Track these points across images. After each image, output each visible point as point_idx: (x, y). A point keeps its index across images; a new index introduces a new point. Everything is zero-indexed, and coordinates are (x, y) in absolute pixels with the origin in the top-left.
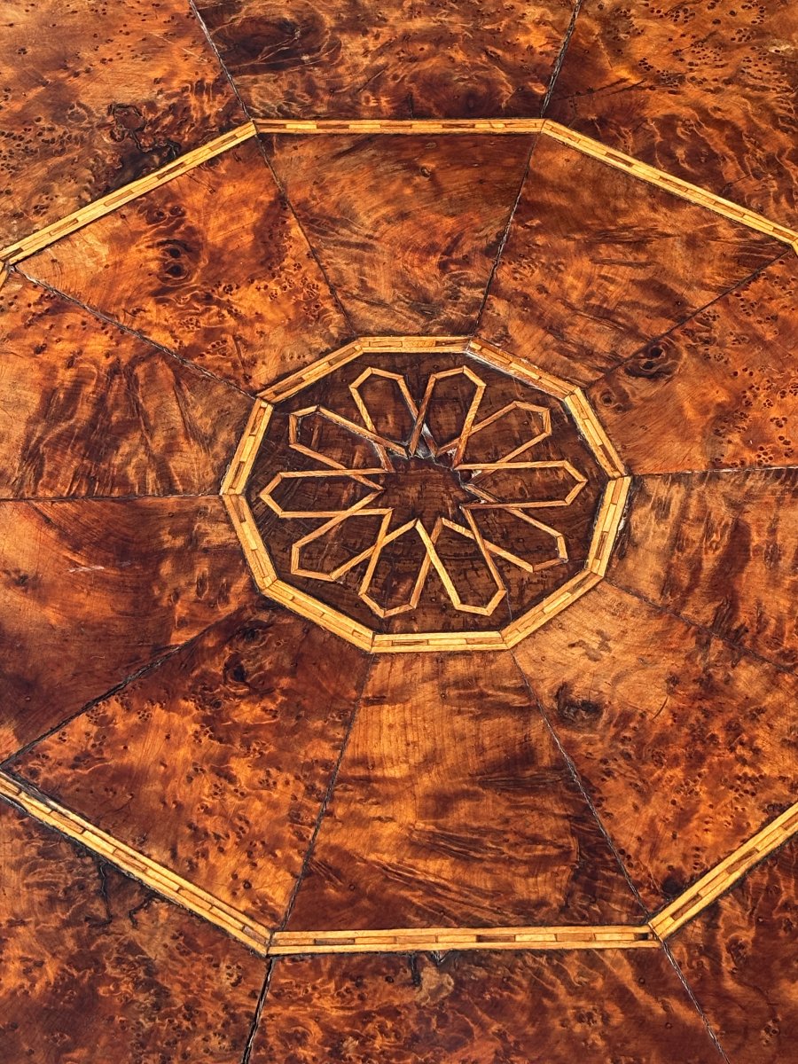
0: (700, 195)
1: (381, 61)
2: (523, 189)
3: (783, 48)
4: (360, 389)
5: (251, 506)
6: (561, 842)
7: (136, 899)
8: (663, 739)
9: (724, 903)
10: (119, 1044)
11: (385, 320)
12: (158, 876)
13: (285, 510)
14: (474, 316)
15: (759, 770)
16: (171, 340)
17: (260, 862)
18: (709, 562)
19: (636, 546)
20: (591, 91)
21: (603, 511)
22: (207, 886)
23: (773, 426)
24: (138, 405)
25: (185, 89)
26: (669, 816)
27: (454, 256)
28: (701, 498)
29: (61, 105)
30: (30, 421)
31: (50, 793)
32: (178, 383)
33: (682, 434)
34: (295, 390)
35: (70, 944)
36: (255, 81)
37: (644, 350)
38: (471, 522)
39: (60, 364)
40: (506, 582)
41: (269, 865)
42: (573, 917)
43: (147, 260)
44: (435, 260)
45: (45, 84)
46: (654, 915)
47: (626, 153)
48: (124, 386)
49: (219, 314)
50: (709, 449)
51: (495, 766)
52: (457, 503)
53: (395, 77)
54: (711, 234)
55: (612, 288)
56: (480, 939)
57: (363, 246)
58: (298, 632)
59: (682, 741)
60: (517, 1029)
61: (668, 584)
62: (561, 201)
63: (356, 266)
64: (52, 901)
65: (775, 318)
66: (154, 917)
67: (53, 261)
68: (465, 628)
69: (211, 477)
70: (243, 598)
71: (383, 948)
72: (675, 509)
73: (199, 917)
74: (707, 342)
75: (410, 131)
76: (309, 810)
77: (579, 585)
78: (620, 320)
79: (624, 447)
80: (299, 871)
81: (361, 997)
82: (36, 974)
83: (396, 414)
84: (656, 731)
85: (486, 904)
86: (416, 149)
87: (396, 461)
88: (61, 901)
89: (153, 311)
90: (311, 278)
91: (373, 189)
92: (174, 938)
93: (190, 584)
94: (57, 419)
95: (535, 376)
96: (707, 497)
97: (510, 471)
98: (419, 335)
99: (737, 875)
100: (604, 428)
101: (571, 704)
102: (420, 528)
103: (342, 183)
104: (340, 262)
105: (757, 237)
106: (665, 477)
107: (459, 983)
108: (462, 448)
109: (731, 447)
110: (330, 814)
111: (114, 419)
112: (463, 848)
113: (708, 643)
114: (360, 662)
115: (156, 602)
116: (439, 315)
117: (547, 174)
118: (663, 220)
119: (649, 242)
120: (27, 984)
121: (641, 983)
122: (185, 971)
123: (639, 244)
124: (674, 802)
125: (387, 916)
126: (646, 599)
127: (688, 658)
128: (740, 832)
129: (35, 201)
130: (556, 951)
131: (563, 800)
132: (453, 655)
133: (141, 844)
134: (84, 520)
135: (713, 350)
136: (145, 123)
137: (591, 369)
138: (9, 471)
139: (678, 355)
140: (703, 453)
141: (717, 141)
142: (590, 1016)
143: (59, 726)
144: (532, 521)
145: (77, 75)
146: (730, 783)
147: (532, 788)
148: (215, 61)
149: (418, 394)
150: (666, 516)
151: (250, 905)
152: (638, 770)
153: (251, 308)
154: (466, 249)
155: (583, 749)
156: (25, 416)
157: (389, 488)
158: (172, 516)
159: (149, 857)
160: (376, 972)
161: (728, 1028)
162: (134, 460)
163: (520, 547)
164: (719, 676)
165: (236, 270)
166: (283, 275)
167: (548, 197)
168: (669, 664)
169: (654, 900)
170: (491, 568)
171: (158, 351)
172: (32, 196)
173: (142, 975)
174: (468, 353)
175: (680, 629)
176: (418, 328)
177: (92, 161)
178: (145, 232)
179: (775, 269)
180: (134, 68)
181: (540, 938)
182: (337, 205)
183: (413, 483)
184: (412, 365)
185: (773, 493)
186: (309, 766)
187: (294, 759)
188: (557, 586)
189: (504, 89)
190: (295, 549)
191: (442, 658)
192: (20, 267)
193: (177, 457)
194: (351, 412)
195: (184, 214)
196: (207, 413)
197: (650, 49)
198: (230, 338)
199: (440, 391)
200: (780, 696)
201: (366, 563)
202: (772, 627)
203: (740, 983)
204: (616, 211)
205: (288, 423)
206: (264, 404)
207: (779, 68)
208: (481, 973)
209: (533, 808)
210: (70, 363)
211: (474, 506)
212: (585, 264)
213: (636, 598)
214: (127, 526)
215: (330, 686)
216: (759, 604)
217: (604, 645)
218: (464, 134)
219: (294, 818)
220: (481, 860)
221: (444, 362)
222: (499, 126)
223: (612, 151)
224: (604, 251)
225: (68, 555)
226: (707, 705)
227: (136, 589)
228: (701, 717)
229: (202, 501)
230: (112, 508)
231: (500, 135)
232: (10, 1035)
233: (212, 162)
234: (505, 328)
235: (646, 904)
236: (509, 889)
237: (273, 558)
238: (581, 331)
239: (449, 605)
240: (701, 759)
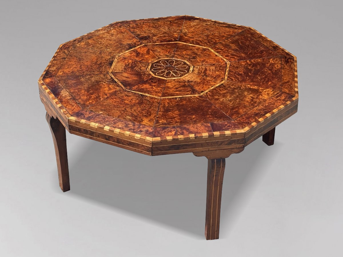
0: (197, 46)
1: (158, 38)
2: (177, 47)
4: (161, 62)
5: (151, 71)
6: (190, 90)
7: (145, 96)
9: (208, 92)
10: (146, 104)
11: (163, 57)
12: (147, 95)
13: (154, 71)
14: (173, 56)
15: (210, 84)
16: (138, 60)
18: (203, 71)
19: (195, 70)
20: (183, 39)
21: (190, 68)
22: (153, 95)
24: (136, 65)
25: (135, 42)
26: (201, 87)
28: (201, 67)
29: (121, 44)
31: (134, 90)
32: (140, 63)
33: (198, 63)
34: (153, 63)
35: (139, 99)
36: (143, 41)
37: (193, 57)
38: (176, 70)
39: (126, 62)
40: (181, 74)
41: (159, 93)
42: (192, 94)
43: (134, 55)
44: (167, 52)
45: (119, 43)
47: (188, 43)
48: (134, 64)
49: (143, 58)
50: (202, 63)
51: (182, 86)
52: (174, 69)
53: (160, 39)
54: (199, 48)
55: (188, 53)
56: (182, 96)
58: (158, 79)
59: (202, 83)
60: (188, 101)
61: (198, 73)
62: (181, 47)
63: (158, 53)
66: (147, 97)
67: (123, 55)
68: (177, 77)
69: (146, 69)
70: (152, 77)
71: (172, 97)
72: (198, 68)
73: (152, 97)
74: (200, 56)
75: (162, 43)
77: (189, 74)
78: (190, 55)
79: (192, 64)
80: (162, 94)
83: (165, 63)
84: (199, 82)
85: (183, 94)
86: (164, 45)
87: (166, 67)
88: (137, 97)
89: (136, 58)
90: (153, 55)
91: (159, 48)
92: (150, 98)
93: (145, 76)
94: (127, 66)
95: (181, 60)
97: (179, 66)
100: (189, 63)
101: (189, 81)
102: (170, 71)
103: (155, 48)
105: (204, 48)
106: (197, 66)
107: (181, 99)
108: (174, 65)
109: (204, 63)
110: (165, 90)
111: (134, 66)
112: (180, 91)
113: (204, 76)
114: (165, 80)
115: (142, 78)
116: (169, 56)
117: (179, 45)
118: (193, 48)
120: (135, 102)
121: (200, 98)
122: (152, 100)
123: (191, 50)
125: (172, 95)
128: (209, 88)
129: (120, 51)
130: (191, 96)
131: (190, 87)
132: (176, 79)
133: (145, 93)
134: (132, 73)
136: (131, 45)
137: (187, 59)
138: (123, 70)
139: (197, 57)
142: (195, 100)
143: (134, 86)
144: (183, 70)
145: (122, 42)
146: (207, 85)
147: (186, 87)
148: (138, 40)
149: (168, 62)
151: (158, 96)
152: (197, 85)
153: (147, 57)
154: (171, 51)
155: (191, 84)
156: (124, 66)
158: (142, 72)
160: (172, 99)
161: (209, 99)
162: (137, 68)
163: (181, 71)
164: (205, 78)
165: (145, 55)
166: (150, 55)
168: (199, 78)
170: (179, 73)
173: (147, 101)
174: (173, 59)
175: (200, 76)
176: (167, 57)
177: (126, 48)
178: (133, 52)
179: (207, 50)
180: (129, 41)
181: (189, 96)
183: (169, 68)
184: (167, 60)
186: (162, 87)
187: (160, 87)
188: (186, 74)
189: (173, 39)
190: (156, 73)
191: (174, 79)
192: (120, 56)
193: (141, 68)
194: (160, 64)
195: (138, 51)
196: (144, 65)
198: (145, 59)
199: (170, 62)
200: (212, 79)
201: (165, 74)
202: (210, 75)
203: (210, 97)
204: (188, 48)
205: (153, 65)
206: (150, 64)
208: (183, 98)
212: (185, 52)
213: (195, 74)
214: (137, 73)
215: (163, 82)
216: (209, 73)
217: (192, 77)
218: (169, 43)
219: (161, 90)
220: (182, 92)
221: (170, 60)
222: (173, 42)
224: (187, 51)
225: (131, 75)
227: (139, 77)
228: (204, 81)
229: (145, 71)
230: (135, 72)
232: (135, 105)
233: (140, 47)
234: (177, 57)
235: (200, 93)
236: (185, 93)
237: (154, 74)
238: (186, 56)
239: (174, 76)
240: (204, 84)
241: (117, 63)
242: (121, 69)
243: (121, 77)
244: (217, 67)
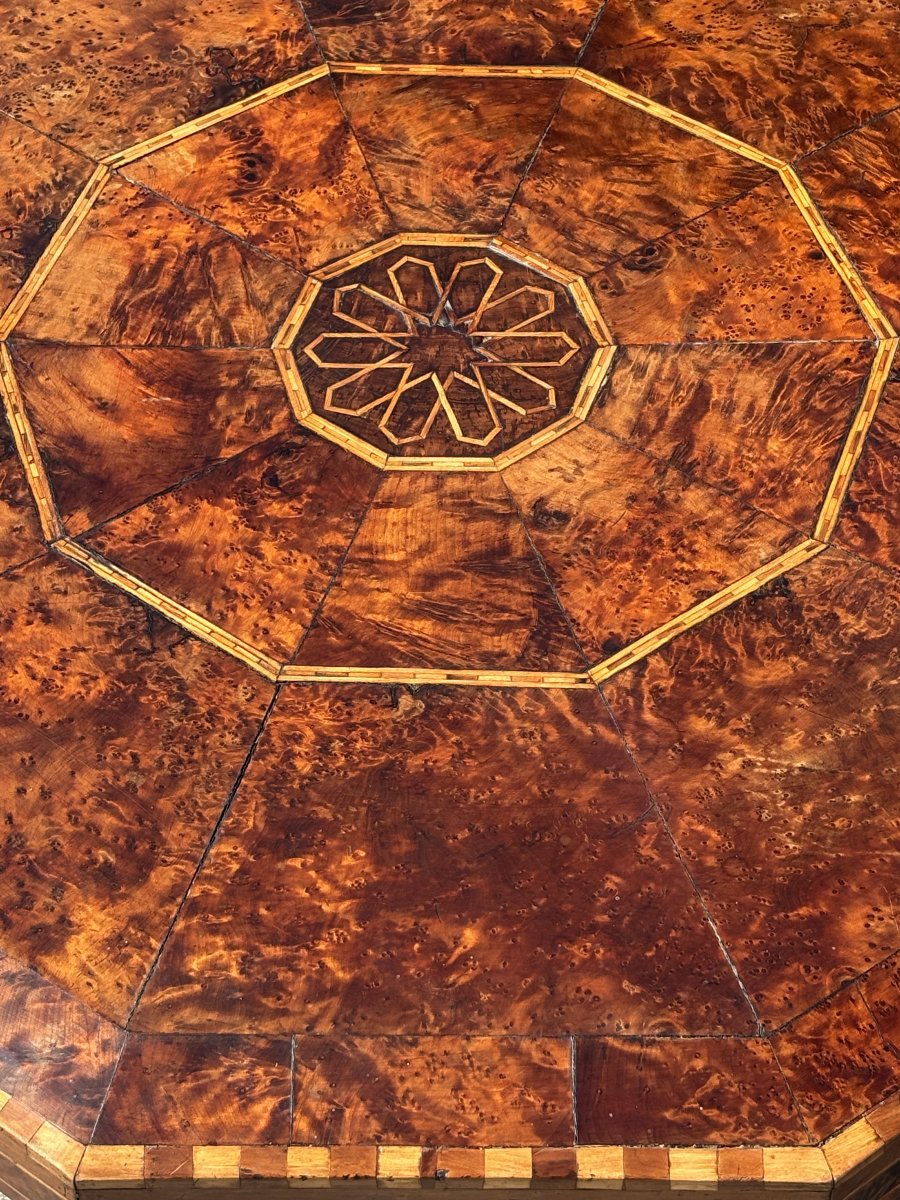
0: (704, 131)
1: (442, 18)
2: (553, 122)
3: (791, 15)
4: (397, 273)
5: (296, 358)
6: (523, 612)
7: (175, 637)
8: (618, 541)
9: (652, 661)
10: (152, 736)
11: (423, 220)
12: (194, 623)
13: (324, 361)
14: (499, 219)
15: (694, 566)
16: (241, 230)
17: (277, 616)
18: (674, 413)
19: (614, 398)
20: (621, 46)
21: (590, 371)
22: (234, 631)
23: (743, 311)
24: (210, 278)
25: (272, 37)
26: (616, 596)
27: (488, 172)
28: (674, 363)
29: (167, 46)
30: (118, 288)
31: (112, 559)
32: (245, 263)
33: (664, 315)
34: (341, 271)
35: (121, 666)
36: (333, 32)
37: (641, 250)
38: (478, 376)
39: (148, 245)
40: (502, 422)
41: (285, 619)
42: (527, 665)
43: (227, 168)
44: (470, 175)
45: (155, 30)
46: (593, 666)
47: (645, 96)
48: (200, 264)
49: (283, 211)
50: (686, 326)
51: (476, 556)
52: (468, 361)
53: (453, 31)
54: (710, 161)
55: (619, 201)
56: (449, 677)
57: (411, 163)
58: (325, 452)
59: (634, 543)
60: (472, 741)
61: (638, 428)
62: (585, 132)
63: (403, 178)
64: (108, 636)
65: (756, 228)
66: (189, 651)
67: (149, 167)
68: (465, 454)
69: (265, 335)
70: (283, 426)
71: (371, 680)
72: (651, 371)
73: (225, 652)
74: (695, 245)
75: (461, 74)
76: (321, 580)
77: (563, 426)
78: (623, 226)
79: (614, 324)
80: (308, 624)
81: (349, 713)
82: (92, 685)
83: (424, 292)
84: (611, 535)
85: (458, 653)
86: (464, 88)
87: (420, 328)
88: (115, 636)
89: (229, 208)
90: (364, 185)
91: (424, 119)
92: (203, 666)
93: (240, 414)
94: (142, 287)
95: (545, 267)
96: (679, 363)
97: (515, 338)
98: (451, 232)
99: (665, 640)
100: (599, 308)
101: (545, 513)
102: (435, 378)
103: (398, 113)
104: (389, 174)
105: (749, 164)
106: (645, 347)
107: (429, 707)
108: (477, 320)
109: (705, 325)
110: (338, 584)
111: (189, 288)
112: (443, 614)
113: (665, 472)
114: (374, 476)
115: (210, 426)
116: (470, 217)
117: (575, 111)
118: (670, 149)
119: (656, 166)
120: (83, 691)
121: (576, 713)
122: (210, 689)
123: (646, 168)
124: (620, 587)
125: (377, 657)
126: (618, 438)
127: (647, 482)
128: (673, 609)
129: (138, 121)
130: (510, 688)
131: (530, 582)
132: (451, 474)
133: (183, 599)
134: (157, 363)
135: (699, 251)
136: (236, 63)
137: (593, 263)
138: (100, 324)
139: (669, 254)
140: (679, 330)
141: (725, 88)
142: (532, 733)
143: (125, 513)
144: (529, 377)
145: (182, 23)
146: (669, 574)
147: (505, 573)
148: (300, 15)
149: (444, 277)
150: (643, 377)
151: (266, 646)
152: (594, 562)
153: (311, 207)
154: (498, 167)
155: (552, 546)
156: (116, 283)
157: (412, 348)
158: (230, 363)
159: (189, 608)
160: (362, 697)
161: (642, 747)
162: (203, 320)
163: (517, 396)
164: (670, 496)
165: (302, 178)
166: (341, 183)
167: (573, 128)
168: (629, 487)
169: (595, 656)
170: (491, 411)
171: (229, 238)
172: (136, 116)
173: (175, 690)
174: (492, 248)
175: (642, 460)
176: (451, 228)
177: (188, 91)
178: (228, 147)
179: (761, 190)
180: (231, 19)
181: (498, 678)
182: (392, 130)
183: (433, 345)
184: (442, 256)
185: (735, 361)
186: (325, 550)
187: (313, 544)
188: (545, 426)
189: (545, 42)
190: (329, 391)
191: (441, 477)
192: (122, 171)
193: (238, 319)
194: (386, 288)
195: (262, 133)
196: (266, 287)
197: (675, 14)
198: (291, 230)
199: (464, 276)
200: (719, 512)
201: (387, 404)
202: (721, 462)
203: (657, 716)
204: (631, 142)
205: (333, 296)
206: (314, 281)
207: (786, 32)
208: (448, 701)
209: (504, 587)
210: (156, 246)
211: (482, 364)
212: (599, 183)
213: (609, 438)
214: (193, 369)
215: (348, 493)
216: (712, 445)
217: (578, 471)
218: (507, 78)
219: (309, 585)
220: (457, 622)
221: (469, 253)
222: (538, 72)
223: (633, 94)
224: (617, 172)
225: (143, 388)
226: (658, 517)
227: (195, 416)
228: (652, 526)
229: (256, 352)
230: (182, 355)
231: (537, 79)
232: (67, 725)
233: (289, 95)
234: (525, 229)
235: (588, 658)
236: (477, 643)
237: (310, 397)
238: (589, 233)
239: (453, 437)
240: (647, 556)
241: (79, 247)
242: (87, 313)
243: (66, 391)
244: (793, 384)
